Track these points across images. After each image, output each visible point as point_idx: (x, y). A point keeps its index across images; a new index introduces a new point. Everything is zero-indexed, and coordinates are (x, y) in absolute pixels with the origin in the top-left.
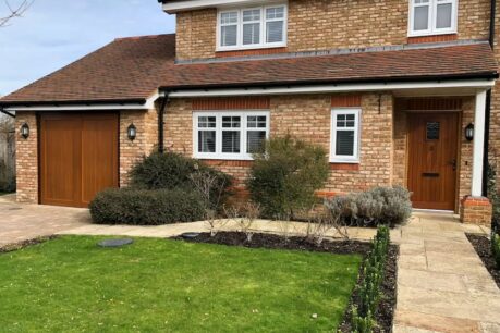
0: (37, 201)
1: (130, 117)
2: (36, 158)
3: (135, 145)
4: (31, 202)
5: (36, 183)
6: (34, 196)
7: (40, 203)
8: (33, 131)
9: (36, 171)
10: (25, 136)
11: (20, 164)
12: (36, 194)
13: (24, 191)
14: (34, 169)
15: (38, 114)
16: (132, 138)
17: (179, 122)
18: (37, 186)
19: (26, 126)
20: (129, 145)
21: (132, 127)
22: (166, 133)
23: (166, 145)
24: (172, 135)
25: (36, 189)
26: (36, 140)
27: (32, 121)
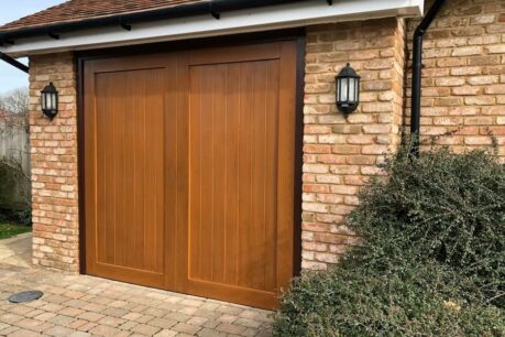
0: (76, 266)
1: (340, 46)
2: (74, 166)
3: (358, 130)
4: (64, 268)
5: (76, 224)
6: (71, 256)
7: (83, 271)
8: (68, 100)
9: (74, 196)
10: (50, 114)
11: (41, 178)
12: (75, 251)
13: (48, 241)
14: (71, 191)
15: (78, 57)
16: (346, 109)
17: (475, 60)
18: (76, 232)
19: (50, 90)
20: (335, 130)
21: (346, 74)
22: (427, 93)
23: (425, 131)
24: (447, 98)
25: (75, 238)
26: (73, 121)
27: (65, 76)
